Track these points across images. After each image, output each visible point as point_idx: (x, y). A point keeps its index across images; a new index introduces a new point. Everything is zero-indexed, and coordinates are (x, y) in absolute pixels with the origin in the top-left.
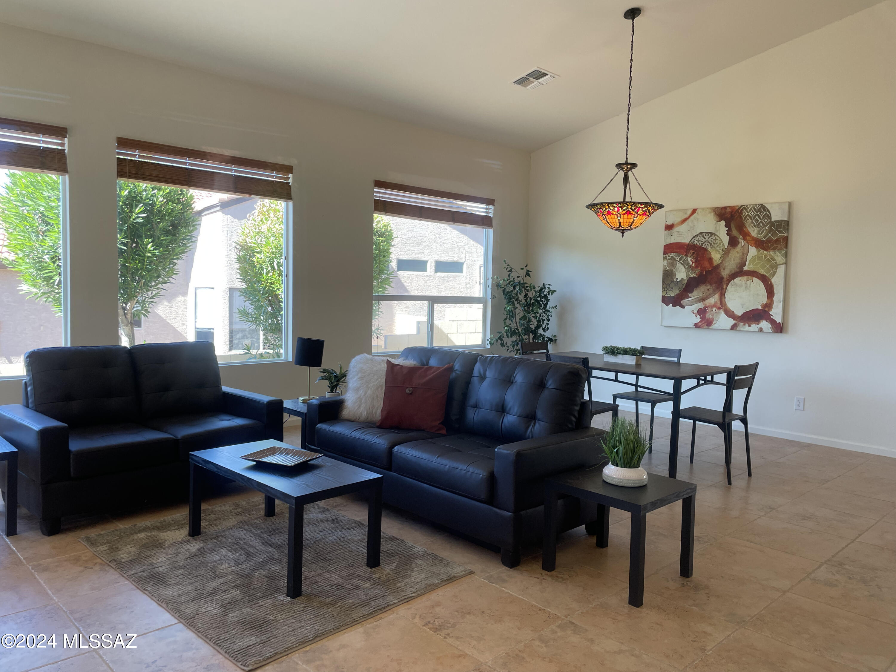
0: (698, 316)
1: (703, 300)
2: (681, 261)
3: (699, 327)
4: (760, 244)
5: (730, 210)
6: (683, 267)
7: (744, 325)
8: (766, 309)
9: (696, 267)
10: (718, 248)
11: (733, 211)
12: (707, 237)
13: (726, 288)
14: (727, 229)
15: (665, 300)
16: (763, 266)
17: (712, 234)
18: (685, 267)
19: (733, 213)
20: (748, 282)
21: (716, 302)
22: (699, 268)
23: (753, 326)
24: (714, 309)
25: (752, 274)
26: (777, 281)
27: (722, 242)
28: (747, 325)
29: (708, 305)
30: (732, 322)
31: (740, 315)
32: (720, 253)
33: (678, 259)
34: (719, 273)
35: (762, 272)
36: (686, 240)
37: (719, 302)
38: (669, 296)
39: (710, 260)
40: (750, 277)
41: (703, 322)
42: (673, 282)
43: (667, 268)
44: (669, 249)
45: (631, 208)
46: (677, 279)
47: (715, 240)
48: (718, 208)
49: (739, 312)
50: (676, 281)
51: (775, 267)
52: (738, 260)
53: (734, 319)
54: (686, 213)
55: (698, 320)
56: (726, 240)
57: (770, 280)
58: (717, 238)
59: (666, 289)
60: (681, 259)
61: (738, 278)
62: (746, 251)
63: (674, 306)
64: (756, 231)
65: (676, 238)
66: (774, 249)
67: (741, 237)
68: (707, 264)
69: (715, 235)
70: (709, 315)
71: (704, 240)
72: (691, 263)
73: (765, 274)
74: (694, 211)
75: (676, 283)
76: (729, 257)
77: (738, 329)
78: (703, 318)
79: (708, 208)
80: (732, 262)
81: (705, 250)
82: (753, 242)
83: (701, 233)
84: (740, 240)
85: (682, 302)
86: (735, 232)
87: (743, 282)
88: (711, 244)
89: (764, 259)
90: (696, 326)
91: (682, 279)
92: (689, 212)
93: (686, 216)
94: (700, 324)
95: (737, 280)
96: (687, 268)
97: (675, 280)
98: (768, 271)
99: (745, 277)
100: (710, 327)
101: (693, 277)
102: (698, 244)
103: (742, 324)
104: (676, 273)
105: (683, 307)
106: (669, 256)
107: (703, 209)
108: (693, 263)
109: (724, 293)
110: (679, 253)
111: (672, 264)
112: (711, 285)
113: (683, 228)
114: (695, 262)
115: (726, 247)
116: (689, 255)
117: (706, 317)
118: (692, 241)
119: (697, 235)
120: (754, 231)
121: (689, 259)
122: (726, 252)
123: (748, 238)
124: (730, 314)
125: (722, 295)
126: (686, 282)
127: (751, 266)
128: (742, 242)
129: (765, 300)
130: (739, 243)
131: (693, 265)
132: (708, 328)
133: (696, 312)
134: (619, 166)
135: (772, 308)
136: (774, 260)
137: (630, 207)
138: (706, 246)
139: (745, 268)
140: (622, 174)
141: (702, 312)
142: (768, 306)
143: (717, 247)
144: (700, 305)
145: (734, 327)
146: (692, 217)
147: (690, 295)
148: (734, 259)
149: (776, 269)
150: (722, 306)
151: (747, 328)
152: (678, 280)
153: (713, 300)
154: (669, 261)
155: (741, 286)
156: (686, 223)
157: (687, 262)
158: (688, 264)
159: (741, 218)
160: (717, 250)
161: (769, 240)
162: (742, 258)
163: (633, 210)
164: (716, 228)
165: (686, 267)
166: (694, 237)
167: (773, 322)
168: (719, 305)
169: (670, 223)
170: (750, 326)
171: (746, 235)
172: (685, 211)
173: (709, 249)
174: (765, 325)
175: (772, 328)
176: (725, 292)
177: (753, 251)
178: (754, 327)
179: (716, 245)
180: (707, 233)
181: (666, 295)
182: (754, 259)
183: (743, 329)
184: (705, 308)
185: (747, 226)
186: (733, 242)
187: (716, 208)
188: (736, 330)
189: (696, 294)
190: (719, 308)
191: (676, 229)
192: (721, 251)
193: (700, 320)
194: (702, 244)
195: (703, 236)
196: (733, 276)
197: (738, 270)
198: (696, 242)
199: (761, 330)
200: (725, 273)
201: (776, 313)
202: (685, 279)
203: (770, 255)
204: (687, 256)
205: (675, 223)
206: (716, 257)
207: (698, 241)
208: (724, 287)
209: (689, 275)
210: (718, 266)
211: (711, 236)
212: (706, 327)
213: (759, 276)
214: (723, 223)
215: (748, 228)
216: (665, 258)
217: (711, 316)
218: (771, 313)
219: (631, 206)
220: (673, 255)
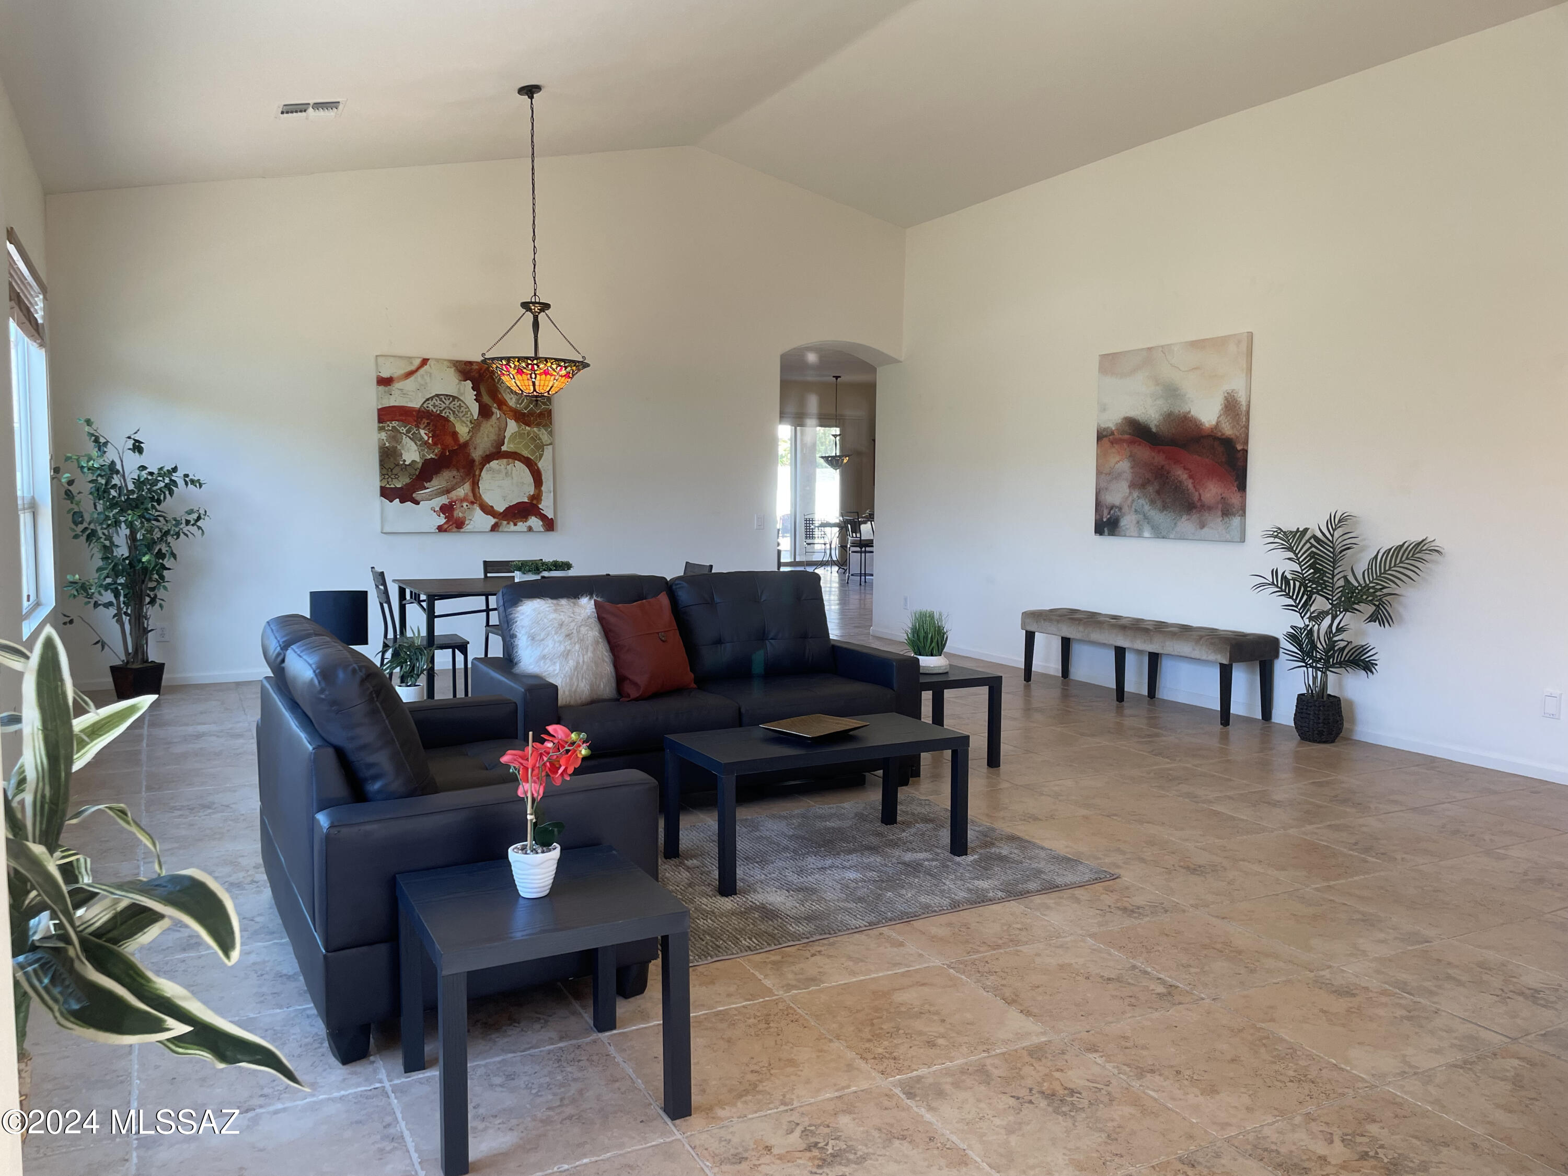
0: (442, 515)
1: (448, 491)
2: (410, 435)
3: (445, 531)
4: (520, 417)
5: (477, 367)
6: (413, 444)
7: (508, 523)
8: (535, 502)
9: (435, 444)
10: (464, 419)
11: (481, 369)
12: (447, 402)
13: (480, 475)
14: (475, 393)
15: (387, 493)
16: (526, 447)
17: (454, 398)
18: (416, 443)
19: (482, 371)
20: (509, 467)
21: (466, 495)
22: (439, 446)
23: (520, 524)
24: (465, 504)
25: (514, 456)
26: (544, 465)
27: (469, 411)
28: (512, 523)
29: (455, 498)
30: (492, 521)
31: (502, 511)
32: (467, 426)
33: (404, 431)
34: (469, 455)
35: (525, 453)
36: (416, 404)
37: (471, 494)
38: (392, 486)
39: (455, 434)
40: (510, 460)
41: (451, 523)
42: (398, 465)
43: (387, 445)
44: (385, 415)
45: (551, 367)
46: (404, 461)
47: (460, 406)
48: (461, 361)
49: (500, 507)
50: (404, 464)
51: (541, 447)
52: (493, 437)
53: (494, 517)
54: (411, 363)
55: (442, 520)
56: (475, 408)
57: (536, 464)
58: (462, 405)
59: (387, 477)
60: (408, 431)
61: (495, 461)
62: (503, 425)
63: (402, 502)
64: (514, 400)
65: (395, 400)
66: (538, 425)
67: (495, 405)
68: (449, 440)
69: (459, 400)
70: (458, 513)
71: (443, 405)
72: (426, 438)
73: (529, 456)
74: (425, 362)
75: (404, 466)
76: (482, 432)
77: (500, 530)
78: (449, 518)
79: (445, 360)
80: (486, 439)
81: (446, 420)
82: (511, 414)
83: (437, 395)
84: (495, 410)
85: (414, 495)
86: (486, 399)
87: (503, 466)
88: (454, 412)
89: (528, 436)
90: (440, 529)
91: (413, 461)
92: (417, 362)
93: (413, 368)
94: (446, 526)
95: (494, 464)
96: (421, 445)
97: (401, 463)
98: (533, 453)
99: (505, 460)
100: (462, 530)
101: (432, 458)
102: (435, 410)
103: (505, 522)
104: (403, 452)
105: (417, 503)
106: (388, 426)
107: (437, 360)
108: (429, 438)
109: (476, 481)
110: (405, 422)
111: (395, 436)
112: (458, 470)
113: (410, 384)
114: (433, 437)
115: (476, 418)
116: (422, 426)
117: (453, 516)
118: (425, 405)
119: (432, 398)
120: (511, 399)
121: (422, 432)
122: (476, 427)
123: (504, 407)
124: (488, 510)
125: (475, 485)
126: (420, 465)
127: (512, 446)
128: (497, 413)
129: (531, 490)
130: (493, 413)
131: (430, 441)
132: (459, 532)
133: (437, 509)
134: (526, 306)
135: (541, 500)
136: (540, 439)
137: (549, 364)
138: (448, 414)
139: (504, 448)
140: (529, 317)
141: (446, 510)
142: (536, 498)
143: (463, 416)
144: (444, 500)
145: (494, 528)
146: (422, 371)
147: (426, 485)
148: (488, 435)
149: (543, 451)
150: (476, 499)
151: (512, 527)
152: (407, 463)
153: (463, 491)
154: (389, 433)
155: (499, 472)
156: (412, 378)
157: (419, 436)
158: (422, 438)
159: (494, 380)
160: (463, 422)
161: (531, 413)
162: (499, 435)
163: (554, 370)
164: (459, 389)
165: (419, 443)
166: (428, 400)
167: (543, 518)
168: (471, 498)
169: (385, 374)
170: (515, 525)
171: (501, 404)
172: (410, 359)
173: (452, 418)
174: (534, 522)
175: (544, 526)
176: (479, 480)
177: (512, 426)
178: (521, 526)
179: (461, 415)
180: (447, 395)
181: (388, 486)
182: (513, 436)
183: (506, 530)
184: (450, 503)
185: (502, 392)
186: (485, 412)
187: (457, 361)
188: (498, 531)
189: (437, 483)
190: (472, 503)
191: (397, 385)
192: (469, 423)
193: (445, 521)
194: (441, 411)
195: (441, 400)
196: (488, 459)
197: (494, 450)
198: (431, 408)
199: (530, 529)
200: (477, 454)
201: (546, 506)
202: (418, 459)
203: (534, 432)
204: (418, 427)
205: (395, 376)
206: (463, 431)
207: (434, 406)
208: (477, 473)
209: (424, 455)
210: (466, 444)
211: (453, 400)
212: (455, 530)
213: (522, 459)
214: (469, 384)
215: (504, 395)
216: (381, 429)
217: (460, 515)
218: (540, 506)
219: (552, 363)
220: (395, 424)
